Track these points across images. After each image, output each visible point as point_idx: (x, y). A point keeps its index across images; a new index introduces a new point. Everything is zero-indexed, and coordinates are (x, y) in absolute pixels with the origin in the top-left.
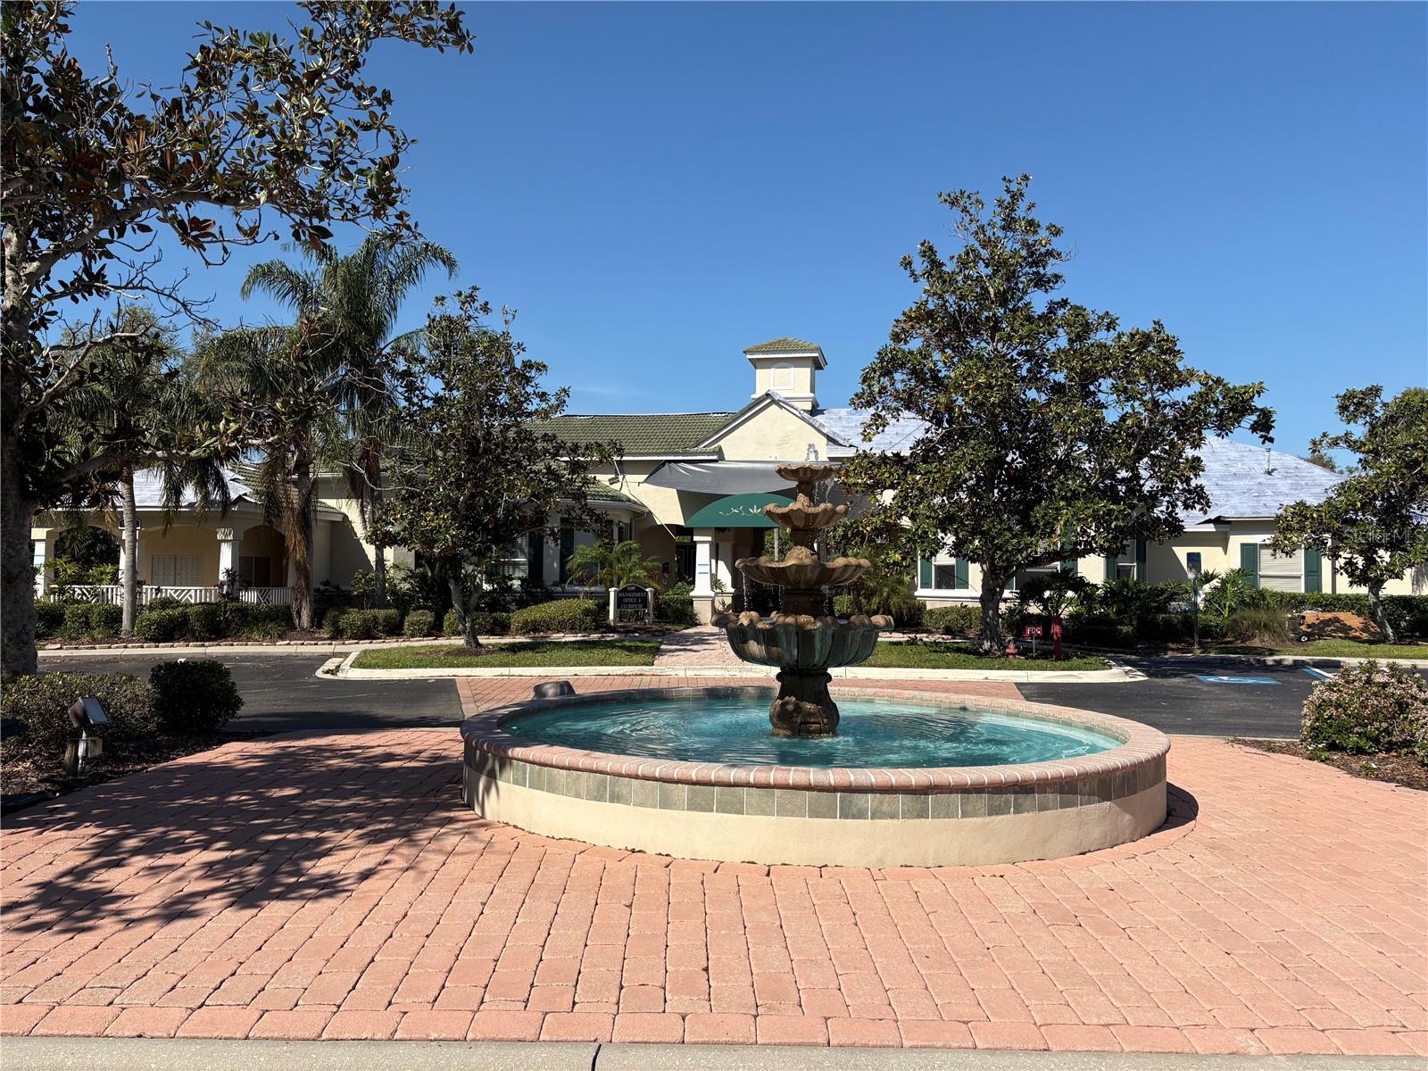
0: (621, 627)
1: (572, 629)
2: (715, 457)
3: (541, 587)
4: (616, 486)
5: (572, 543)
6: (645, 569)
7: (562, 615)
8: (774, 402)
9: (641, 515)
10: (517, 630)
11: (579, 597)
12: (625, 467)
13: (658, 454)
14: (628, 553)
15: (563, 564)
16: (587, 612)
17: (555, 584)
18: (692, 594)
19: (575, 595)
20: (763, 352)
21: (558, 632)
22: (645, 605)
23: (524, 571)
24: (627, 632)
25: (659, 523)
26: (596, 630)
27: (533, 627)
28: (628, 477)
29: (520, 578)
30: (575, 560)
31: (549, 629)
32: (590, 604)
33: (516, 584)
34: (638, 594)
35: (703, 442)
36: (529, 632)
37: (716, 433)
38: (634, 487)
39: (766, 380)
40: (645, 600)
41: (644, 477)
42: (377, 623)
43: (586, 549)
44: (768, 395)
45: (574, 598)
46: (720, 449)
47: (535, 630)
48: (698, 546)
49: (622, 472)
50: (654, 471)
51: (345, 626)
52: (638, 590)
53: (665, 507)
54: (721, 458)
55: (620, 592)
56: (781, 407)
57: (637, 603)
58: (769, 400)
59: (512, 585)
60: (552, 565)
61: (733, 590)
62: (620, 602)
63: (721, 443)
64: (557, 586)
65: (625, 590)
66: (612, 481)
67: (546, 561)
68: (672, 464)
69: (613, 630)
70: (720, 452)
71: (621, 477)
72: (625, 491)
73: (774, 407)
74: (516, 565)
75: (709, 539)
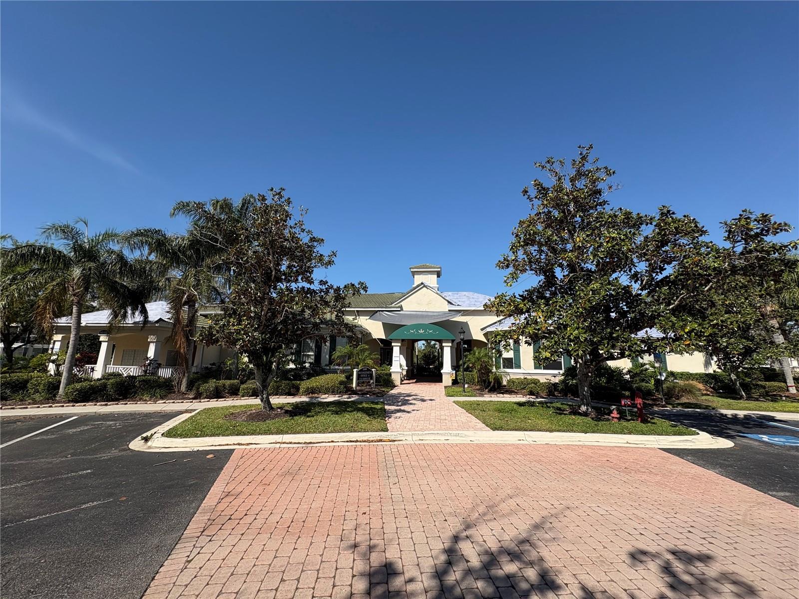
0: (359, 391)
1: (333, 392)
2: (399, 309)
3: (320, 367)
4: (356, 321)
5: (335, 346)
6: (371, 359)
7: (328, 384)
8: (425, 286)
9: (366, 335)
10: (303, 393)
11: (337, 373)
12: (360, 313)
13: (375, 308)
14: (363, 351)
15: (330, 356)
16: (341, 383)
17: (326, 365)
18: (391, 371)
19: (335, 372)
20: (418, 268)
21: (325, 394)
22: (372, 378)
23: (312, 359)
24: (363, 394)
25: (374, 338)
26: (346, 393)
27: (311, 391)
28: (361, 317)
29: (309, 363)
30: (336, 354)
31: (320, 392)
32: (342, 377)
33: (307, 365)
34: (368, 373)
35: (394, 303)
36: (309, 394)
37: (400, 299)
38: (364, 322)
39: (418, 279)
40: (372, 375)
41: (369, 317)
42: (225, 388)
43: (342, 349)
44: (422, 283)
45: (335, 373)
46: (401, 306)
47: (313, 393)
48: (394, 348)
49: (359, 315)
50: (372, 314)
51: (203, 390)
52: (368, 370)
53: (377, 331)
54: (402, 310)
55: (359, 371)
56: (428, 288)
57: (368, 377)
58: (422, 286)
59: (305, 366)
60: (325, 357)
61: (407, 368)
62: (359, 377)
63: (402, 303)
64: (327, 366)
65: (361, 370)
66: (354, 319)
67: (323, 355)
68: (381, 312)
69: (354, 392)
70: (401, 307)
71: (358, 317)
72: (359, 323)
73: (425, 288)
74: (309, 356)
75: (399, 344)
